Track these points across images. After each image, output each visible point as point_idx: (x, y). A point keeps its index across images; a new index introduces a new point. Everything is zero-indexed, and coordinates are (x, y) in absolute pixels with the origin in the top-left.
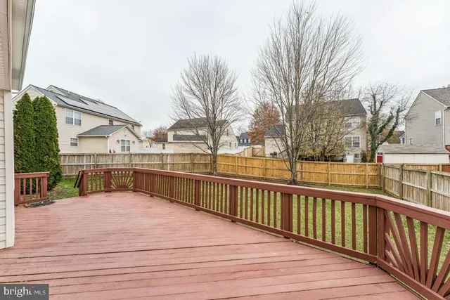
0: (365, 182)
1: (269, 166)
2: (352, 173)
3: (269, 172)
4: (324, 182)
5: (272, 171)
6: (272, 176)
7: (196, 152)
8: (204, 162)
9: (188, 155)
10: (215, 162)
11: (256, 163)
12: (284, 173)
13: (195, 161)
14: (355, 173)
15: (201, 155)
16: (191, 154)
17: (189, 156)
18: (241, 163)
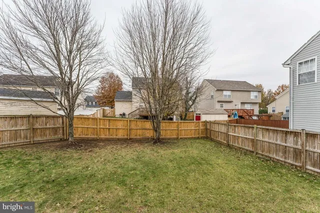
0: (199, 134)
1: (133, 126)
2: (192, 128)
3: (133, 132)
4: (176, 137)
5: (135, 131)
6: (136, 135)
7: (38, 114)
8: (53, 126)
9: (22, 117)
10: (71, 125)
11: (120, 125)
12: (146, 132)
13: (37, 126)
14: (193, 128)
15: (47, 117)
16: (29, 116)
17: (25, 120)
18: (104, 125)
